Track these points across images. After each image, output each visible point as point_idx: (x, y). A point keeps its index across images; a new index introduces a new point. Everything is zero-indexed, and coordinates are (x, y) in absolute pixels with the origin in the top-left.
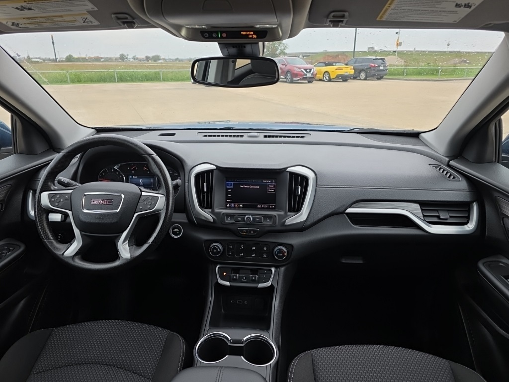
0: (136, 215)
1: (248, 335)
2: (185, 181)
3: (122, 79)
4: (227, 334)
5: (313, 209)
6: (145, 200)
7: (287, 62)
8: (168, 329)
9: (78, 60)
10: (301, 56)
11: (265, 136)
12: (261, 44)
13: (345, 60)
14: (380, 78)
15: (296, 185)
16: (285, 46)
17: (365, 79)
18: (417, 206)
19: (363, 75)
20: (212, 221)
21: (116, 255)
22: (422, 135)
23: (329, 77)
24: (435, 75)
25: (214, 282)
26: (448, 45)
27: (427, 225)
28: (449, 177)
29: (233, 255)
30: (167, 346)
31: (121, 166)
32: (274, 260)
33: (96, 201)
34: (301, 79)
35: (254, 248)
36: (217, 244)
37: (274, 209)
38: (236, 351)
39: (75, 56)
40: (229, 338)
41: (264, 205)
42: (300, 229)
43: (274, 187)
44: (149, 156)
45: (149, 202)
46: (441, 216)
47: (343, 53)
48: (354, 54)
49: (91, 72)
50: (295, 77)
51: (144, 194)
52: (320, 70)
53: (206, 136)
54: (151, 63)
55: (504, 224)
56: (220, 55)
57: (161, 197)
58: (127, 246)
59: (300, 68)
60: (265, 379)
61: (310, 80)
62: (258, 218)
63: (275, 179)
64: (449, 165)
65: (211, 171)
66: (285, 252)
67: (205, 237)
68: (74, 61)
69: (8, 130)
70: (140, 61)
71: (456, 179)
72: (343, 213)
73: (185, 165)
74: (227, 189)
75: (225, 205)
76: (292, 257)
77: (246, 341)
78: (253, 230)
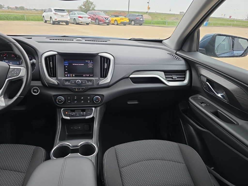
0: (7, 80)
1: (81, 143)
2: (39, 62)
4: (69, 143)
6: (12, 71)
7: (96, 14)
8: (34, 146)
10: (103, 12)
11: (86, 41)
13: (124, 15)
14: (141, 25)
15: (104, 63)
16: (95, 6)
17: (134, 25)
18: (163, 73)
19: (133, 23)
20: (57, 84)
22: (163, 41)
23: (117, 23)
24: (165, 24)
25: (61, 118)
26: (170, 10)
27: (168, 82)
28: (177, 59)
29: (71, 102)
30: (34, 154)
32: (94, 104)
34: (103, 23)
35: (82, 98)
36: (61, 97)
37: (92, 77)
38: (75, 151)
40: (71, 145)
41: (87, 75)
42: (107, 86)
43: (92, 64)
44: (13, 44)
45: (15, 72)
46: (173, 77)
47: (123, 12)
48: (128, 12)
50: (100, 22)
51: (11, 67)
52: (113, 19)
53: (51, 39)
55: (200, 79)
57: (23, 69)
58: (3, 99)
59: (102, 17)
60: (91, 161)
61: (108, 24)
62: (84, 81)
63: (92, 60)
64: (176, 54)
65: (55, 55)
66: (100, 99)
67: (53, 93)
70: (12, 9)
71: (180, 60)
72: (128, 77)
73: (38, 52)
74: (65, 66)
75: (64, 75)
76: (103, 101)
77: (80, 146)
78: (81, 88)
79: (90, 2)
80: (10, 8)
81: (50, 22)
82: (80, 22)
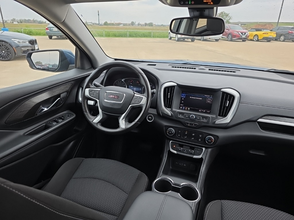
0: (130, 106)
1: (183, 183)
2: (159, 91)
3: (131, 36)
4: (172, 180)
5: (235, 116)
6: (136, 98)
7: (230, 28)
8: (140, 170)
9: (110, 24)
10: (240, 25)
11: (210, 70)
12: (215, 8)
13: (270, 28)
15: (226, 100)
16: (230, 18)
17: (283, 41)
19: (282, 38)
20: (170, 115)
21: (117, 126)
23: (258, 38)
25: (168, 150)
29: (180, 136)
31: (125, 79)
32: (205, 143)
33: (111, 96)
34: (237, 39)
35: (193, 135)
36: (172, 129)
37: (209, 113)
38: (176, 190)
39: (109, 22)
40: (173, 182)
41: (203, 110)
42: (225, 127)
43: (211, 100)
45: (138, 100)
47: (270, 23)
48: (278, 24)
49: (115, 31)
50: (233, 37)
51: (135, 95)
52: (252, 33)
53: (173, 67)
54: (147, 27)
56: (188, 16)
57: (144, 98)
58: (124, 122)
59: (238, 32)
60: (191, 208)
61: (244, 40)
62: (198, 117)
63: (213, 95)
65: (174, 86)
66: (213, 140)
67: (165, 123)
68: (108, 25)
69: (73, 56)
70: (142, 26)
72: (255, 121)
73: (159, 82)
74: (182, 98)
75: (179, 107)
76: (217, 143)
77: (182, 185)
78: (194, 124)
79: (225, 13)
80: (140, 24)
81: (175, 39)
82: (209, 38)
